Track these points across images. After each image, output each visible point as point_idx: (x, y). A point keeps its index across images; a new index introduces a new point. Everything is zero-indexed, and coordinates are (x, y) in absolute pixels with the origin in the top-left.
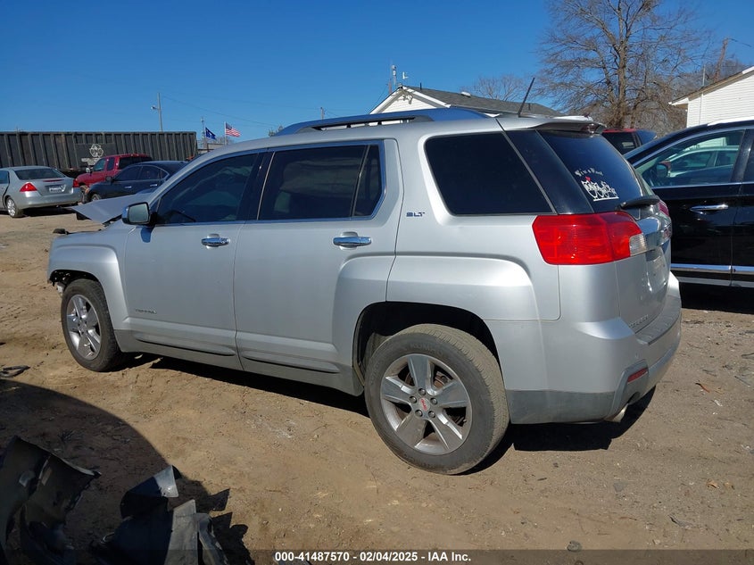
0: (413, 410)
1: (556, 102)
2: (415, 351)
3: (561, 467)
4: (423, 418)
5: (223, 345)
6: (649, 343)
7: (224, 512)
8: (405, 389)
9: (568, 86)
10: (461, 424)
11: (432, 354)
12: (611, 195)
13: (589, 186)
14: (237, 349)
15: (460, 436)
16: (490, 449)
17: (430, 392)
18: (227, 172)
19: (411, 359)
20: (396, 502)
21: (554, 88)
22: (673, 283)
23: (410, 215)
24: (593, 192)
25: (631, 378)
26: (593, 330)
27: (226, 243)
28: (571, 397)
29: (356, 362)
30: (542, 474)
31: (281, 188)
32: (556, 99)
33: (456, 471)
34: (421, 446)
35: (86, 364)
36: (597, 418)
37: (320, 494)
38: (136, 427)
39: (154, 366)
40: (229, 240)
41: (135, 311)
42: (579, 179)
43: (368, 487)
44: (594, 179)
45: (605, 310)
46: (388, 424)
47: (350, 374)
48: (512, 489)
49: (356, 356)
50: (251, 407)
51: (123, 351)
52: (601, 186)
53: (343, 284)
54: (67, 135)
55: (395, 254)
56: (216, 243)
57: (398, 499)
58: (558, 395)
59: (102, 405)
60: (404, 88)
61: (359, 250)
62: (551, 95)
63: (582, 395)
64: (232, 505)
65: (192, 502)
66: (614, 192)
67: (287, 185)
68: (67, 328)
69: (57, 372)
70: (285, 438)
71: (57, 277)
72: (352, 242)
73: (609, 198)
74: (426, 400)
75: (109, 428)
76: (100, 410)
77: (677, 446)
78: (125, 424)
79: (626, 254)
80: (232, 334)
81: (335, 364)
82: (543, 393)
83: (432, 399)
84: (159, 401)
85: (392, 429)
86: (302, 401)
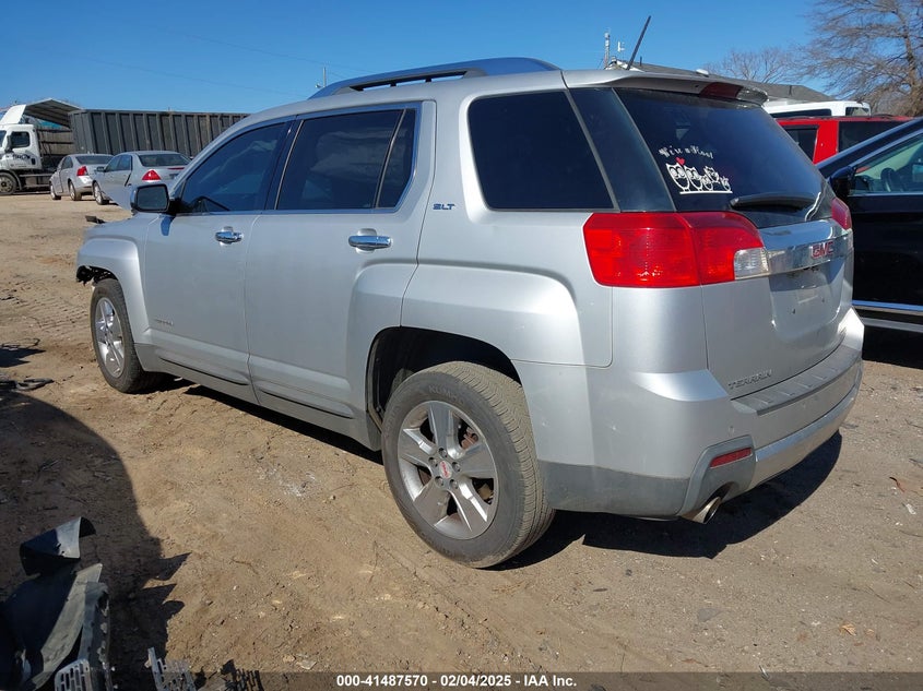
0: (433, 477)
1: (832, 85)
2: (435, 397)
3: (635, 575)
4: (444, 488)
5: (237, 371)
6: (760, 412)
7: (167, 583)
8: (424, 445)
9: (853, 62)
10: (488, 501)
11: (453, 402)
12: (717, 187)
13: (676, 172)
14: (249, 377)
15: (485, 517)
16: (520, 539)
17: (452, 452)
18: (256, 148)
19: (430, 407)
20: (388, 597)
21: (831, 65)
22: (853, 327)
23: (437, 207)
24: (683, 182)
25: (716, 461)
26: (662, 386)
27: (239, 239)
28: (626, 479)
29: (371, 405)
30: (601, 582)
31: (312, 169)
32: (832, 80)
33: (479, 564)
34: (443, 524)
35: (112, 382)
36: (665, 513)
37: (297, 574)
38: (127, 463)
39: (189, 392)
40: (242, 236)
41: (157, 322)
42: (662, 161)
43: (361, 572)
44: (691, 161)
45: (683, 358)
46: (406, 492)
47: (364, 420)
48: (550, 598)
49: (371, 398)
50: (273, 452)
51: (145, 369)
52: (701, 173)
53: (358, 300)
54: (213, 116)
55: (418, 261)
56: (229, 239)
57: (393, 594)
58: (607, 475)
59: (105, 434)
60: (619, 63)
61: (378, 253)
62: (825, 74)
63: (641, 479)
64: (183, 575)
65: (98, 567)
66: (727, 184)
67: (321, 166)
68: (97, 337)
69: (80, 390)
70: (293, 496)
71: (84, 274)
72: (371, 243)
73: (711, 191)
74: (448, 465)
75: (98, 462)
76: (100, 439)
77: (820, 566)
78: (118, 460)
79: (728, 275)
80: (245, 357)
81: (350, 406)
82: (588, 468)
83: (454, 463)
84: (171, 433)
85: (409, 497)
86: (339, 450)
